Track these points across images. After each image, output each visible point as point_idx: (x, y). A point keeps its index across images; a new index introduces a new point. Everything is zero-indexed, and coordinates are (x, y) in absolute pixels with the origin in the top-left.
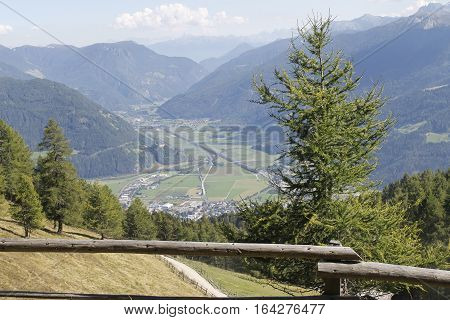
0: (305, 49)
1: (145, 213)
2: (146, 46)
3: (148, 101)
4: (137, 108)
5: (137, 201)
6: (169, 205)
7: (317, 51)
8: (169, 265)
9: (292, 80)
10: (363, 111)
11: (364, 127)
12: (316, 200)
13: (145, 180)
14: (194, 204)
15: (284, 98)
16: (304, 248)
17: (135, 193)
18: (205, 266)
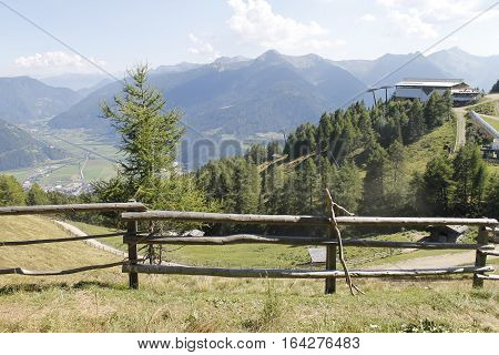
0: (132, 83)
1: (42, 192)
2: (39, 79)
3: (40, 117)
4: (33, 122)
5: (36, 185)
6: (59, 187)
7: (139, 85)
8: (60, 226)
9: (124, 102)
10: (169, 121)
11: (170, 132)
12: (142, 177)
13: (41, 171)
14: (76, 185)
15: (120, 114)
16: (113, 205)
17: (34, 180)
18: (85, 225)
